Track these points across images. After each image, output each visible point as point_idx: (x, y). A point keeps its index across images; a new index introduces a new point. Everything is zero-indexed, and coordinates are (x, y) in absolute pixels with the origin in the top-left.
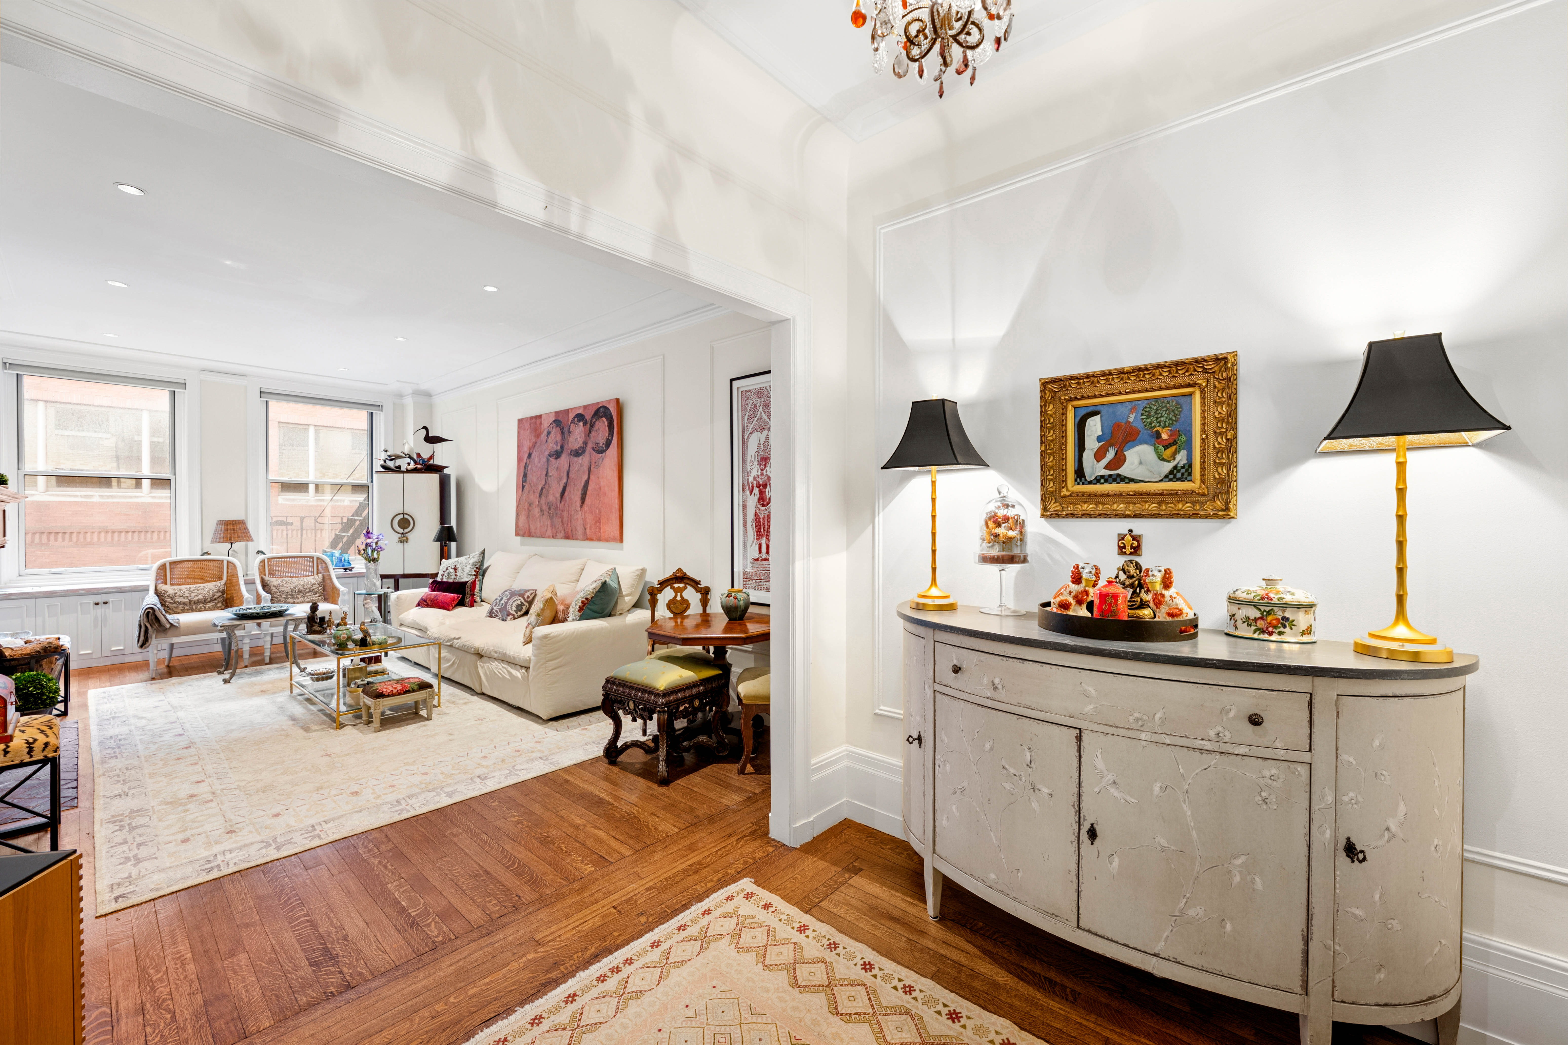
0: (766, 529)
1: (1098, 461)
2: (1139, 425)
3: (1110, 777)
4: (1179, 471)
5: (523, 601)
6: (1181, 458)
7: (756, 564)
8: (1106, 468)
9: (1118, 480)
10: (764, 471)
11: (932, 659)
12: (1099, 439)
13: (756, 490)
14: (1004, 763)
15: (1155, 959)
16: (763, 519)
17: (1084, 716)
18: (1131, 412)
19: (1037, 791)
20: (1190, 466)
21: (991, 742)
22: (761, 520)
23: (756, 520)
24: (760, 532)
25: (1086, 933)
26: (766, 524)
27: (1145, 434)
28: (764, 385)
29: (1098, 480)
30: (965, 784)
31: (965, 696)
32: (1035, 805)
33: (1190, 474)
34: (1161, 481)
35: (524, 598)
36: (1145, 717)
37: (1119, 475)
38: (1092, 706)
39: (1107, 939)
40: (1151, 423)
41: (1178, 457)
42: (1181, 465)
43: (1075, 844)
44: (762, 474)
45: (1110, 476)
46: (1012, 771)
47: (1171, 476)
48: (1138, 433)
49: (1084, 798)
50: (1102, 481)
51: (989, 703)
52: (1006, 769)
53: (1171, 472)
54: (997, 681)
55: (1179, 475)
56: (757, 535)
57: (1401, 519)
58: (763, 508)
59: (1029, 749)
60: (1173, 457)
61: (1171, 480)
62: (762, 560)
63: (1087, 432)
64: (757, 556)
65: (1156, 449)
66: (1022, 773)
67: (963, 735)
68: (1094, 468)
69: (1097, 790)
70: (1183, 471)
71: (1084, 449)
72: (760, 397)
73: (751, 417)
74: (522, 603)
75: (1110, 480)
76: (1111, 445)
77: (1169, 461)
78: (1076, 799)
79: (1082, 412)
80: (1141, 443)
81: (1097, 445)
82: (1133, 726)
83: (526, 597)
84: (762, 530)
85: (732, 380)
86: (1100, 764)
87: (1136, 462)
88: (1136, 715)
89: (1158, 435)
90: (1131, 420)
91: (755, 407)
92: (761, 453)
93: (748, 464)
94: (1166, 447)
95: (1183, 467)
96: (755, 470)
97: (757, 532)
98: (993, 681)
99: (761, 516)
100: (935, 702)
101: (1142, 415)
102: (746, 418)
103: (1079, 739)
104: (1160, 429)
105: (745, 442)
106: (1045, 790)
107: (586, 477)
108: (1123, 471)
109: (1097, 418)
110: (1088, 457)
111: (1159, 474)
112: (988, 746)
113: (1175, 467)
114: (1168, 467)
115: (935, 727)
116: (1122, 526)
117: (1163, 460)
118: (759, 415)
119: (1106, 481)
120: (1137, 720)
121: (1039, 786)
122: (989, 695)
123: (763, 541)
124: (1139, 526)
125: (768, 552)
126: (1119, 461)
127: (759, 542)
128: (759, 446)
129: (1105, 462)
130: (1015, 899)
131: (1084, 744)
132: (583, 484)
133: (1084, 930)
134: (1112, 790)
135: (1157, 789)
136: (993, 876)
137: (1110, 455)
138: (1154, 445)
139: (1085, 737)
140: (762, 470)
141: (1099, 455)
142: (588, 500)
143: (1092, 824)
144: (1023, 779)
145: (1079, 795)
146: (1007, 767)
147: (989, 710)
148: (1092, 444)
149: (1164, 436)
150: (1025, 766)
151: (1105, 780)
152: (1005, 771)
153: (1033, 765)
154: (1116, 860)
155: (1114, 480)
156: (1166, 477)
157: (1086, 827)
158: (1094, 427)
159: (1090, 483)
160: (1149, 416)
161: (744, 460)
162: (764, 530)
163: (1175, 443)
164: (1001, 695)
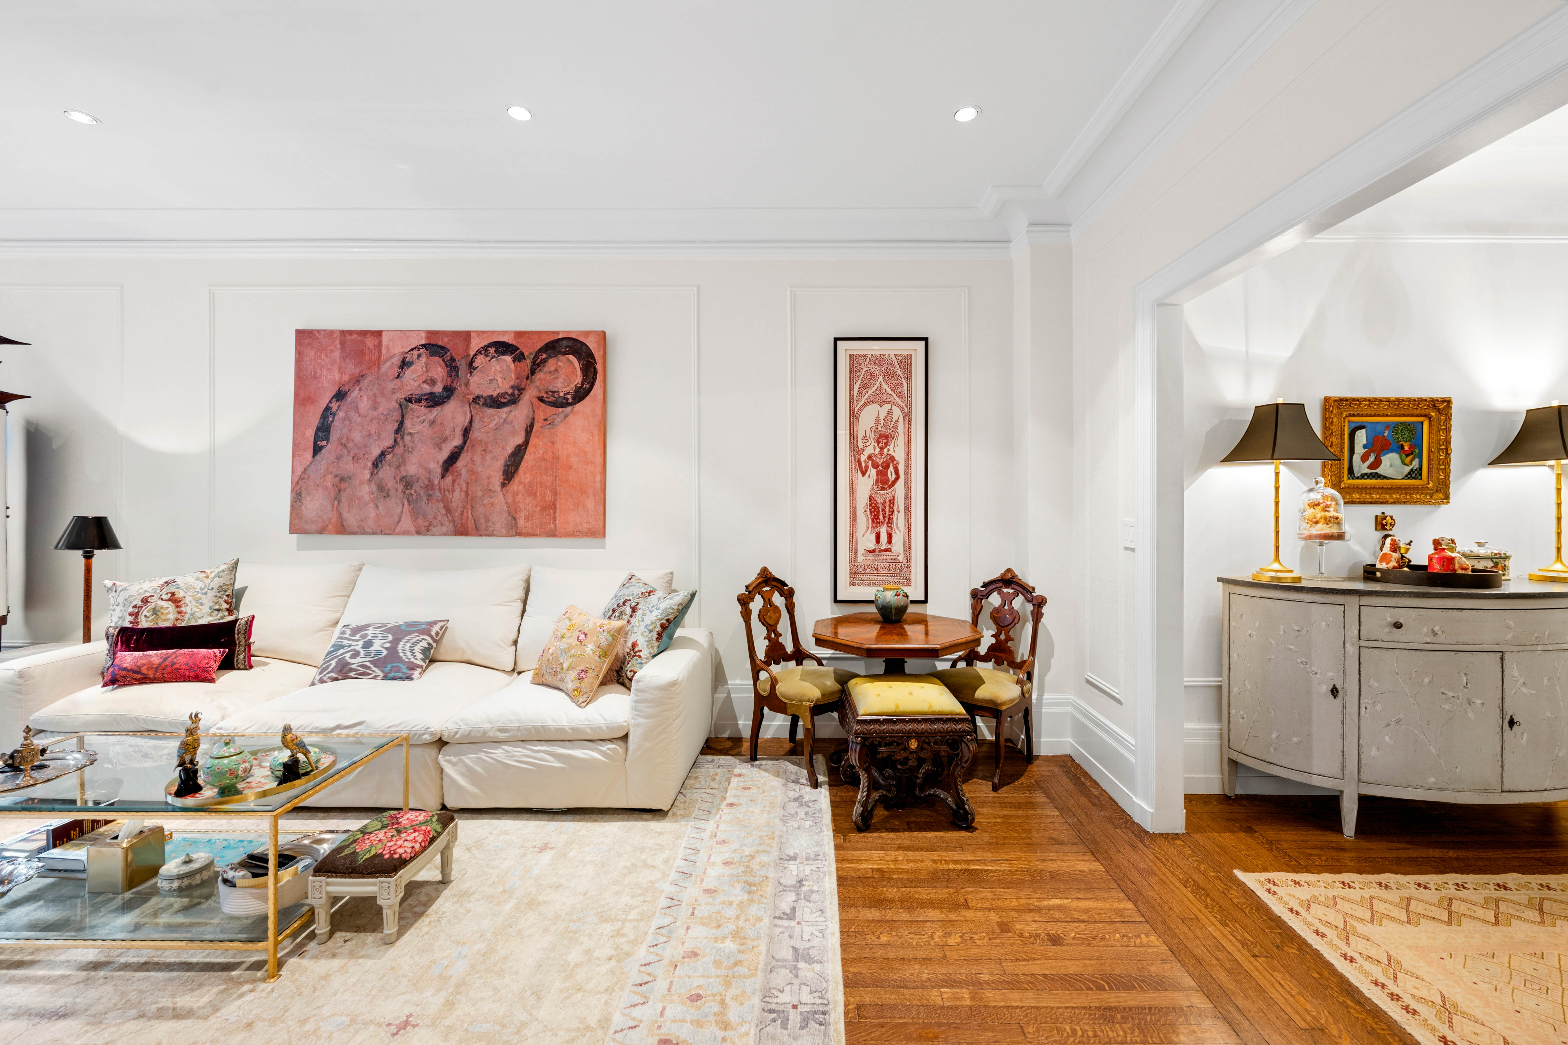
0: (887, 515)
1: (1363, 463)
2: (1391, 440)
3: (1522, 680)
4: (1414, 473)
5: (431, 642)
6: (1415, 464)
7: (871, 556)
8: (1369, 467)
9: (1376, 477)
10: (885, 451)
11: (1357, 621)
12: (1365, 447)
13: (873, 472)
14: (1443, 690)
15: (1545, 793)
16: (883, 504)
17: (1506, 643)
18: (1386, 429)
19: (1472, 704)
20: (1421, 469)
21: (1430, 677)
22: (880, 505)
23: (870, 505)
24: (878, 518)
25: (1508, 794)
26: (887, 510)
27: (1394, 445)
28: (887, 353)
29: (1363, 476)
30: (1401, 716)
31: (1401, 646)
32: (1471, 715)
33: (1421, 475)
34: (1403, 479)
35: (431, 636)
36: (1540, 635)
37: (1376, 473)
38: (1511, 635)
39: (1521, 792)
40: (1398, 438)
41: (1414, 463)
42: (1415, 468)
43: (1500, 734)
44: (881, 453)
45: (1371, 474)
46: (1451, 694)
47: (1409, 476)
48: (1390, 444)
49: (1506, 699)
50: (1366, 477)
51: (1429, 647)
52: (1445, 694)
53: (1409, 473)
54: (1437, 629)
55: (1414, 475)
56: (873, 522)
57: (1559, 505)
58: (883, 492)
59: (1466, 674)
60: (1411, 462)
61: (1409, 478)
62: (880, 551)
63: (1356, 441)
64: (872, 545)
65: (1401, 457)
66: (1460, 694)
67: (1398, 677)
68: (1361, 467)
69: (1514, 691)
70: (1416, 472)
71: (1354, 453)
72: (881, 365)
73: (865, 387)
74: (429, 644)
75: (1371, 477)
76: (1372, 451)
77: (1408, 466)
78: (1500, 702)
79: (1353, 426)
80: (1392, 451)
81: (1363, 451)
82: (1535, 643)
83: (433, 633)
84: (881, 517)
85: (836, 340)
86: (1516, 673)
87: (1388, 464)
88: (1536, 635)
89: (1402, 447)
90: (1386, 435)
91: (872, 375)
92: (880, 429)
93: (860, 441)
94: (1407, 456)
95: (1416, 470)
96: (871, 447)
97: (873, 520)
98: (1432, 630)
99: (880, 501)
100: (1360, 656)
101: (1393, 432)
102: (857, 386)
103: (1502, 659)
104: (1403, 443)
105: (854, 416)
106: (1479, 702)
107: (520, 440)
108: (1380, 470)
109: (1363, 431)
110: (1356, 458)
111: (1402, 474)
112: (1427, 680)
113: (1412, 470)
114: (1407, 469)
115: (1360, 676)
116: (1378, 510)
117: (1405, 464)
118: (877, 385)
119: (1368, 477)
120: (1537, 638)
121: (1473, 700)
122: (1428, 640)
123: (883, 531)
124: (1390, 510)
125: (890, 541)
126: (1377, 463)
127: (877, 530)
128: (877, 421)
129: (1368, 463)
130: (1453, 790)
131: (1506, 662)
132: (510, 450)
133: (1506, 792)
134: (1524, 690)
135: (1546, 681)
136: (1432, 780)
137: (1372, 459)
138: (1400, 454)
139: (1506, 657)
140: (881, 448)
141: (1364, 458)
142: (524, 475)
143: (1511, 716)
144: (1461, 698)
145: (1503, 698)
146: (1446, 692)
147: (1428, 652)
148: (1359, 450)
149: (1406, 448)
150: (1462, 688)
151: (1519, 683)
152: (1444, 696)
153: (1469, 685)
154: (1525, 735)
155: (1374, 477)
156: (1406, 476)
157: (1508, 718)
158: (1361, 437)
159: (1357, 478)
160: (1397, 434)
161: (853, 436)
162: (884, 517)
163: (1412, 453)
164: (1441, 638)
